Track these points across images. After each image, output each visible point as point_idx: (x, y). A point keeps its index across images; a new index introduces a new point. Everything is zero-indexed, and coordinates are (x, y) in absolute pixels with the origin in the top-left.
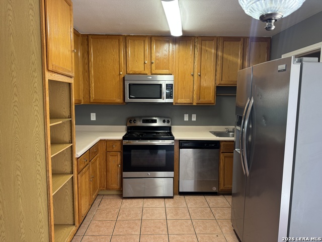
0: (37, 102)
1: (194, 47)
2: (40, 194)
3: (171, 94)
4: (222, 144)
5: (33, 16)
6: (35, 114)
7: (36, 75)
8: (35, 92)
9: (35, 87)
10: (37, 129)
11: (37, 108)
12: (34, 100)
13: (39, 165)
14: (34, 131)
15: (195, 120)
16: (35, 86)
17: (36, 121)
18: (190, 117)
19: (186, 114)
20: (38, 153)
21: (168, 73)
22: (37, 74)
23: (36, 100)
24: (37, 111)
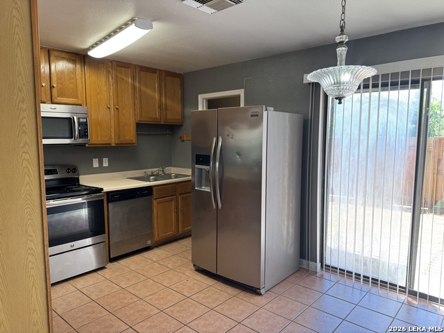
0: (27, 147)
1: (108, 72)
2: (34, 284)
3: (85, 132)
4: (154, 189)
5: (18, 20)
6: (24, 165)
7: (24, 107)
8: (24, 132)
9: (24, 125)
10: (28, 188)
11: (27, 156)
12: (22, 145)
13: (32, 241)
14: (22, 192)
15: (107, 165)
16: (23, 123)
17: (26, 176)
18: (101, 162)
19: (95, 158)
20: (29, 222)
21: (77, 103)
22: (28, 105)
23: (26, 144)
24: (28, 160)
